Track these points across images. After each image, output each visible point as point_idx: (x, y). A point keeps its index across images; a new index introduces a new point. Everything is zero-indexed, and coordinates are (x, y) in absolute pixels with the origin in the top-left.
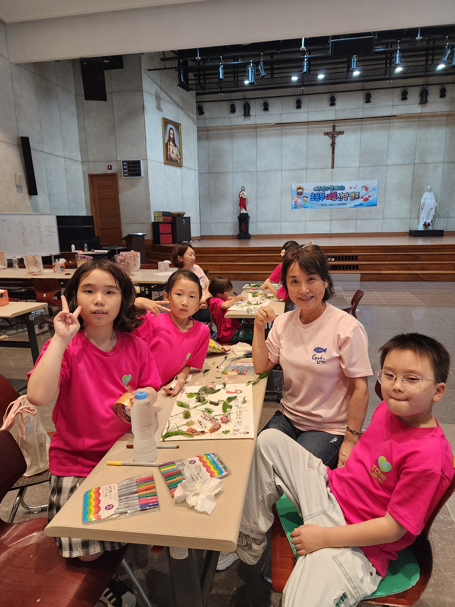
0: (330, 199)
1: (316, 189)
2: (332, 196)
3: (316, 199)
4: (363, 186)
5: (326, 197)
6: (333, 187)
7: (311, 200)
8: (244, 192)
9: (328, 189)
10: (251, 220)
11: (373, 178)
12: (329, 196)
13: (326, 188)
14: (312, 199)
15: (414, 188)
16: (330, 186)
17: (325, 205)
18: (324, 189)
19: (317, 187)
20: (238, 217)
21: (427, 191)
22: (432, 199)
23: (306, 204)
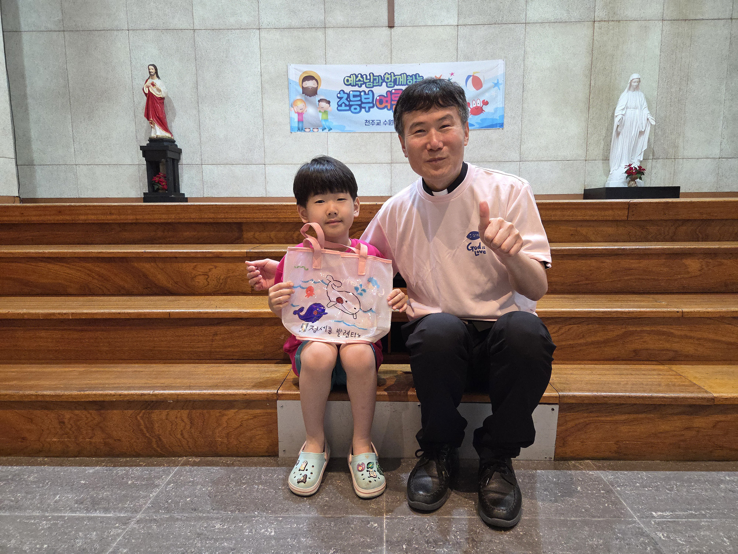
0: (386, 107)
1: (350, 82)
2: (392, 100)
3: (352, 108)
4: (469, 77)
5: (378, 103)
6: (395, 76)
7: (339, 108)
8: (156, 81)
9: (381, 81)
10: (185, 159)
11: (493, 57)
12: (384, 101)
13: (376, 79)
14: (341, 106)
15: (593, 84)
16: (387, 74)
17: (376, 122)
18: (372, 81)
19: (352, 76)
20: (142, 148)
21: (629, 89)
22: (643, 108)
23: (326, 120)
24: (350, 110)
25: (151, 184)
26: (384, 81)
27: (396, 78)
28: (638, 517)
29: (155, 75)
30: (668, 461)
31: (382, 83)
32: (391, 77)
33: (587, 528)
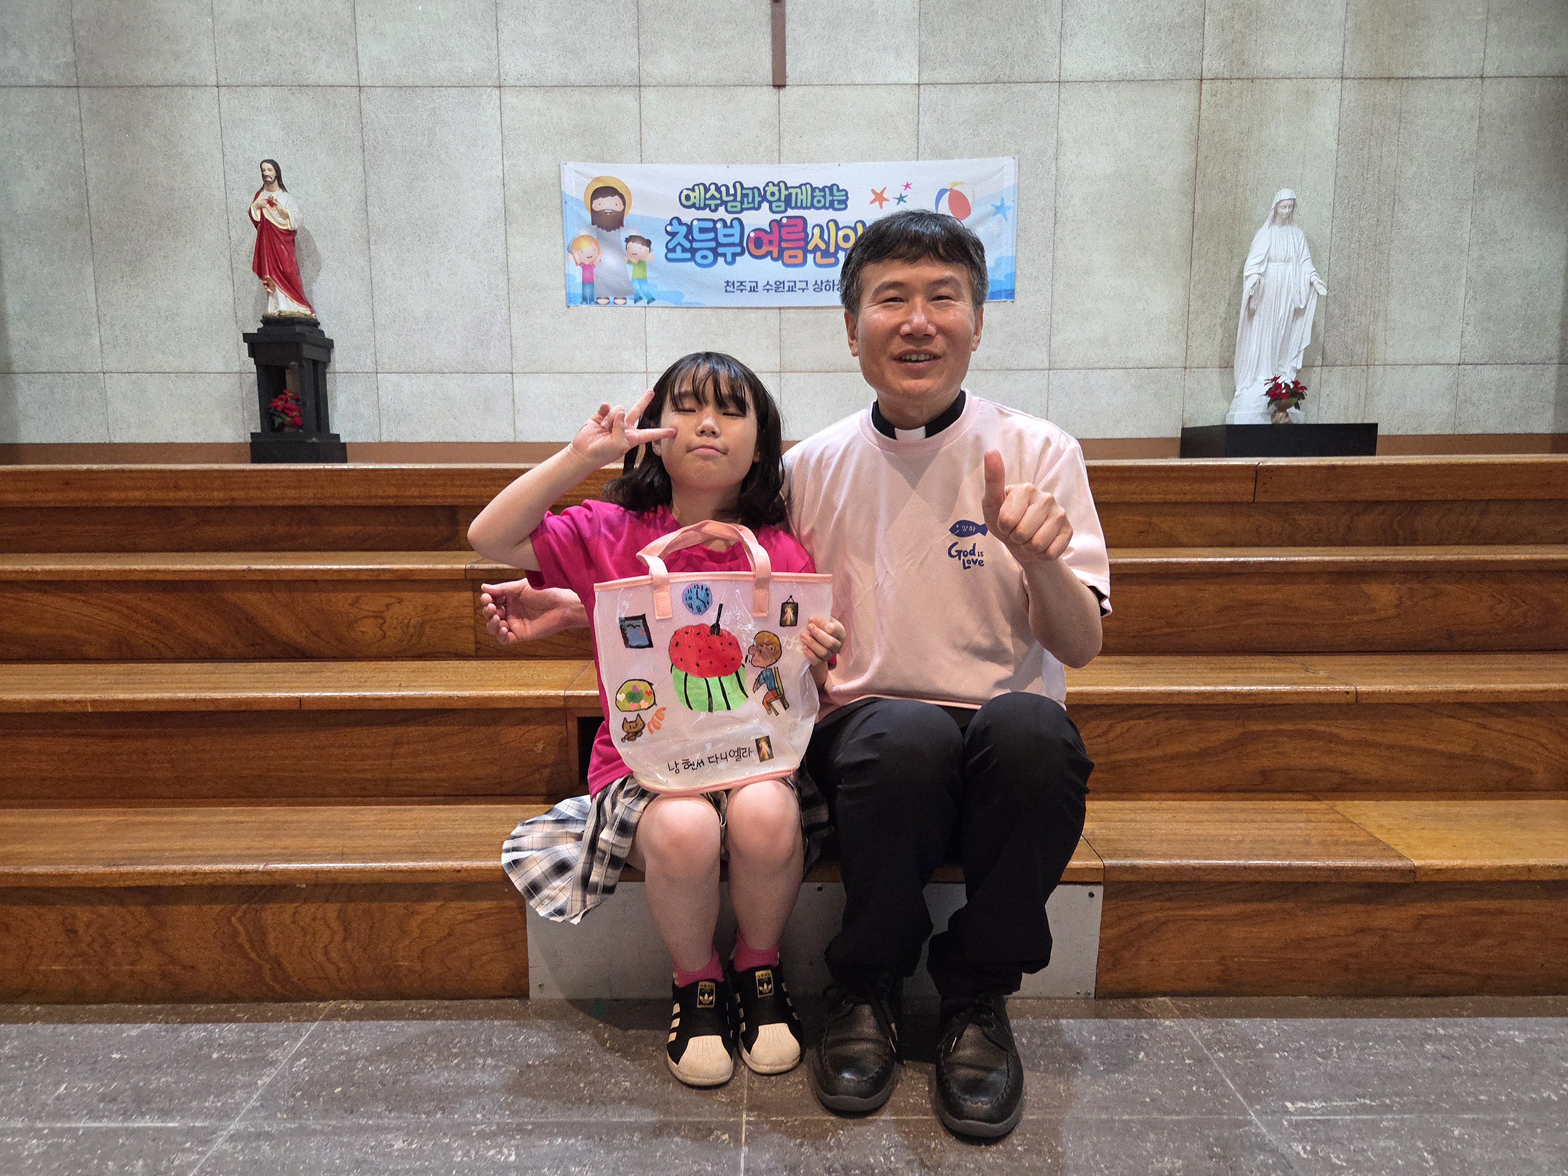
0: (769, 253)
1: (692, 201)
2: (781, 240)
3: (698, 255)
4: (942, 193)
5: (752, 246)
6: (787, 188)
7: (670, 255)
8: (277, 194)
9: (757, 199)
10: (339, 361)
11: (993, 150)
12: (765, 241)
13: (747, 195)
14: (673, 250)
15: (1198, 210)
16: (770, 184)
17: (748, 285)
18: (739, 198)
19: (696, 187)
20: (247, 337)
21: (1274, 221)
22: (1302, 261)
23: (643, 280)
24: (693, 259)
25: (267, 414)
26: (764, 198)
27: (790, 194)
28: (1256, 1111)
29: (276, 182)
30: (1324, 996)
31: (760, 203)
32: (780, 190)
33: (1152, 1136)
